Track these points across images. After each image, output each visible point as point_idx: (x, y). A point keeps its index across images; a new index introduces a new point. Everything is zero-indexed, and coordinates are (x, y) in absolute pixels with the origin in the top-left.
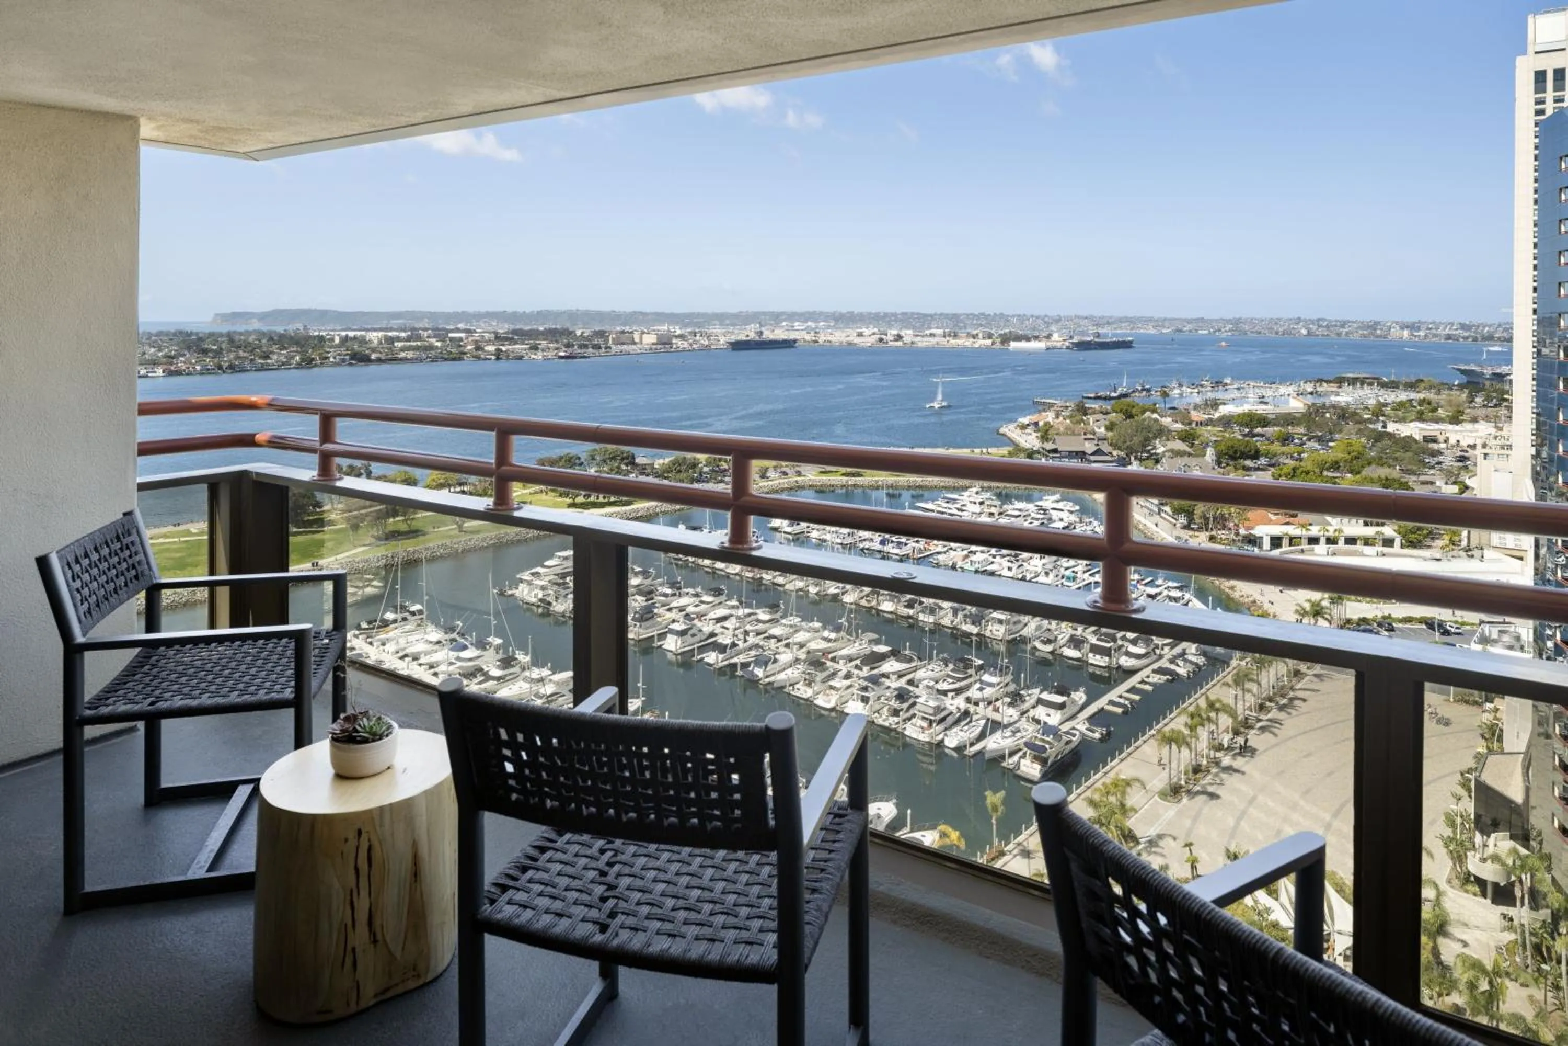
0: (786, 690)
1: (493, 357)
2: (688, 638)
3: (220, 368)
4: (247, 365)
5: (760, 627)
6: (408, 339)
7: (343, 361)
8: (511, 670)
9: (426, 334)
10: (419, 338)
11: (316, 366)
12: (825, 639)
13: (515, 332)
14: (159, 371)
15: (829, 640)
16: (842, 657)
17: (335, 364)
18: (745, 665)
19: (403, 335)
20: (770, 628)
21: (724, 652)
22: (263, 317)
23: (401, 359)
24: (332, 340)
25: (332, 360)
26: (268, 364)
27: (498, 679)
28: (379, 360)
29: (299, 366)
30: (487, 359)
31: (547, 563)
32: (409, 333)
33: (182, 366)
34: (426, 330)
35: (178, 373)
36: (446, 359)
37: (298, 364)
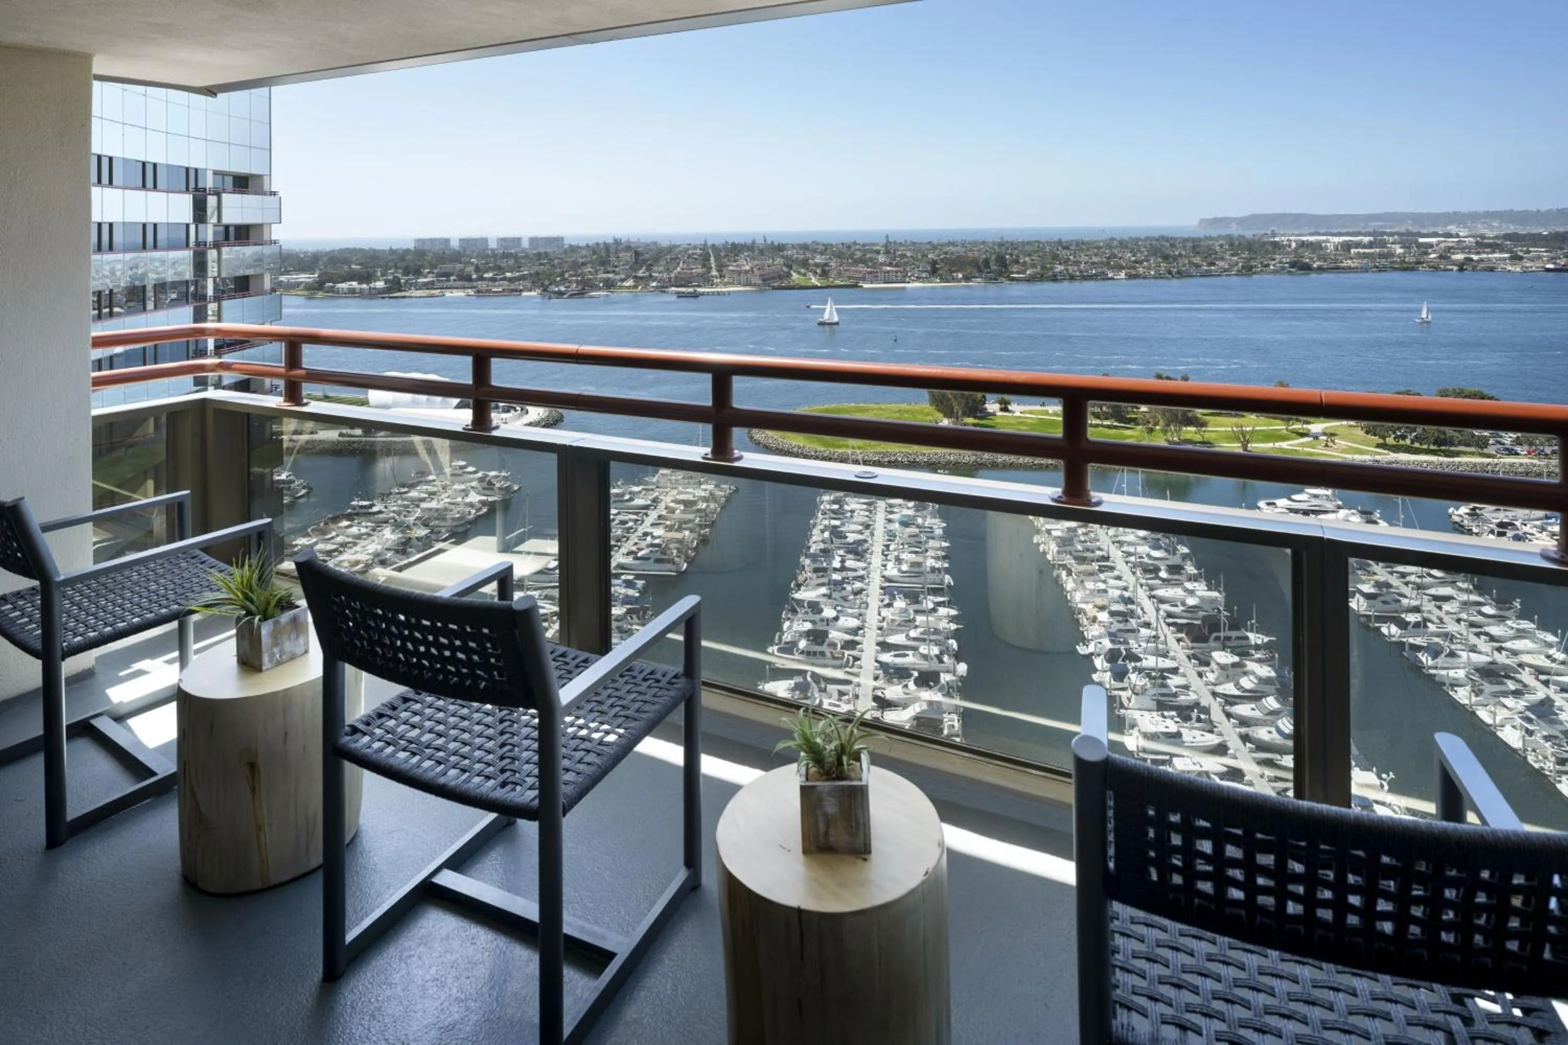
0: (1445, 688)
1: (1455, 268)
2: (1377, 603)
3: (1170, 272)
4: (1193, 271)
5: (1479, 619)
6: (1370, 245)
7: (1283, 268)
8: (1176, 577)
9: (1391, 239)
10: (1383, 244)
11: (1255, 273)
12: (1549, 657)
13: (1507, 237)
14: (1122, 275)
15: (1554, 660)
16: (1556, 683)
17: (1275, 272)
18: (1416, 648)
19: (1366, 239)
20: (1488, 625)
21: (1405, 629)
22: (1241, 221)
23: (1344, 268)
24: (1290, 246)
25: (1272, 267)
26: (1211, 271)
27: (1164, 580)
28: (1320, 269)
29: (1239, 273)
30: (1447, 270)
31: (1294, 497)
32: (1372, 239)
33: (1141, 270)
34: (1392, 234)
35: (1136, 276)
36: (1396, 269)
37: (1239, 271)
